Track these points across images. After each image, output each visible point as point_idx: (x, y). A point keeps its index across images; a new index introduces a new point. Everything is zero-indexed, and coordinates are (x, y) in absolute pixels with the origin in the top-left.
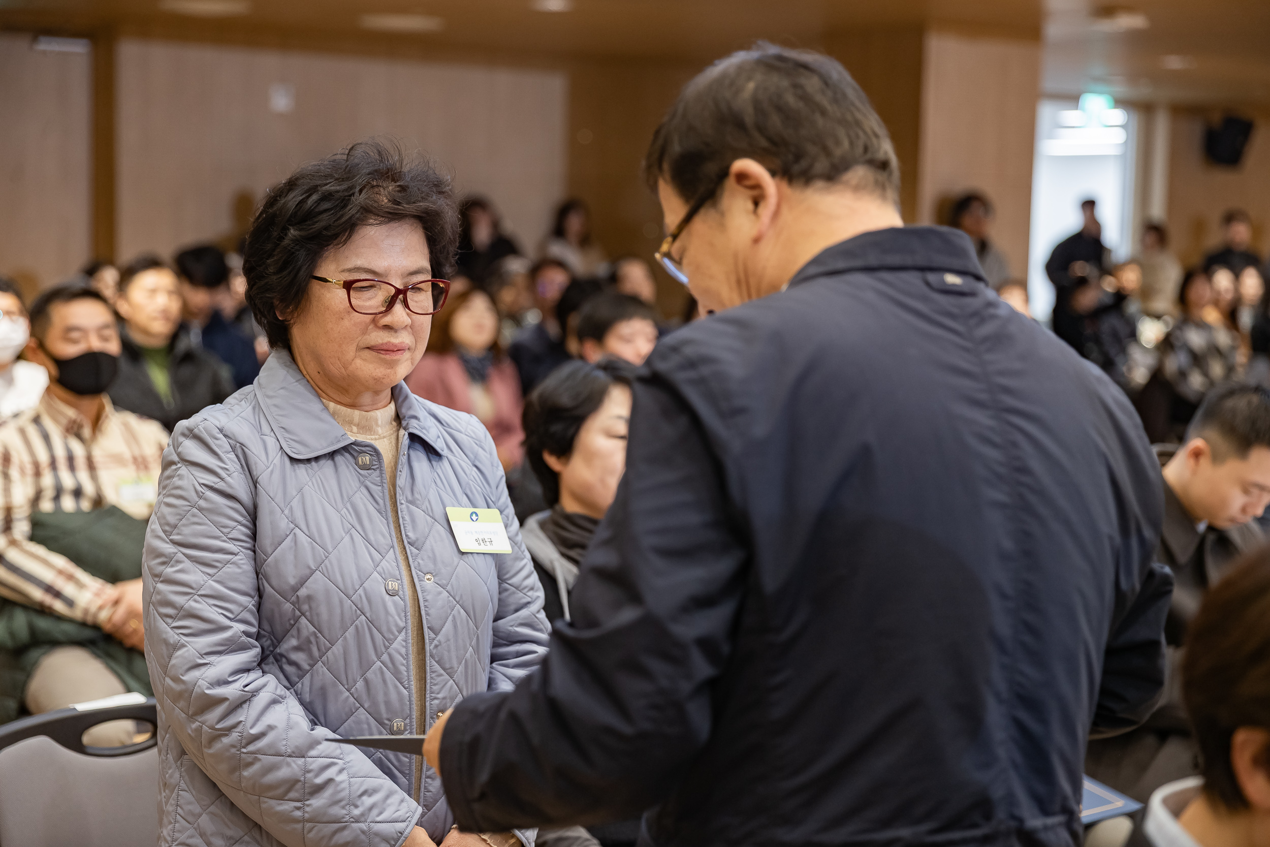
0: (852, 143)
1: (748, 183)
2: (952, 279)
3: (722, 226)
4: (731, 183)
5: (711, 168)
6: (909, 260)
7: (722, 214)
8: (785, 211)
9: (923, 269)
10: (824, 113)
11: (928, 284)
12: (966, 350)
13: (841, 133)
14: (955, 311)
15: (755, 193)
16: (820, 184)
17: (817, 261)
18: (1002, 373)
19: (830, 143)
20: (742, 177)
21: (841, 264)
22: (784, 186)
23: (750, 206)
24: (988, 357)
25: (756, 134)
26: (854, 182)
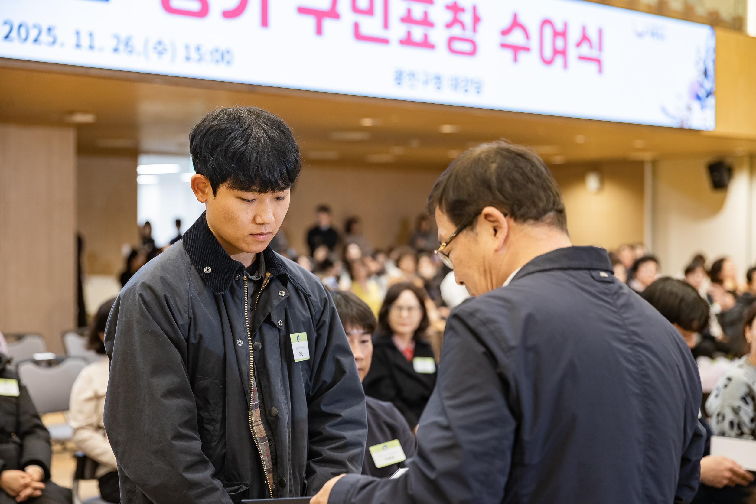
0: (548, 201)
1: (491, 219)
2: (603, 274)
3: (476, 241)
4: (481, 218)
5: (471, 209)
6: (582, 264)
7: (477, 234)
8: (512, 235)
9: (589, 269)
10: (533, 182)
11: (593, 277)
12: (615, 312)
13: (542, 194)
14: (607, 291)
15: (495, 224)
16: (531, 222)
17: (532, 263)
18: (632, 324)
19: (536, 200)
20: (487, 216)
21: (547, 266)
22: (512, 222)
23: (492, 232)
24: (625, 315)
25: (497, 193)
26: (549, 220)
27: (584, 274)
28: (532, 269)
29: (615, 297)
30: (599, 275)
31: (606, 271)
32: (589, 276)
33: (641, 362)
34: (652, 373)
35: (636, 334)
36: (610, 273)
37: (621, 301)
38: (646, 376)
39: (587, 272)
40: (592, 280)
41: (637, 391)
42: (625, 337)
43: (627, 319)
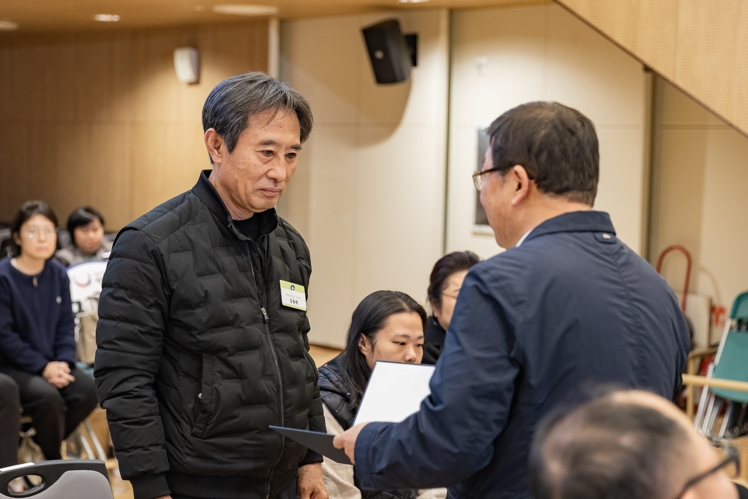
27: (589, 235)
28: (542, 231)
29: (616, 257)
30: (602, 236)
31: (608, 232)
32: (592, 238)
33: (637, 315)
34: (647, 325)
35: (633, 290)
36: (612, 235)
37: (621, 260)
38: (642, 328)
39: (591, 234)
40: (595, 242)
41: (633, 341)
42: (623, 293)
43: (626, 276)
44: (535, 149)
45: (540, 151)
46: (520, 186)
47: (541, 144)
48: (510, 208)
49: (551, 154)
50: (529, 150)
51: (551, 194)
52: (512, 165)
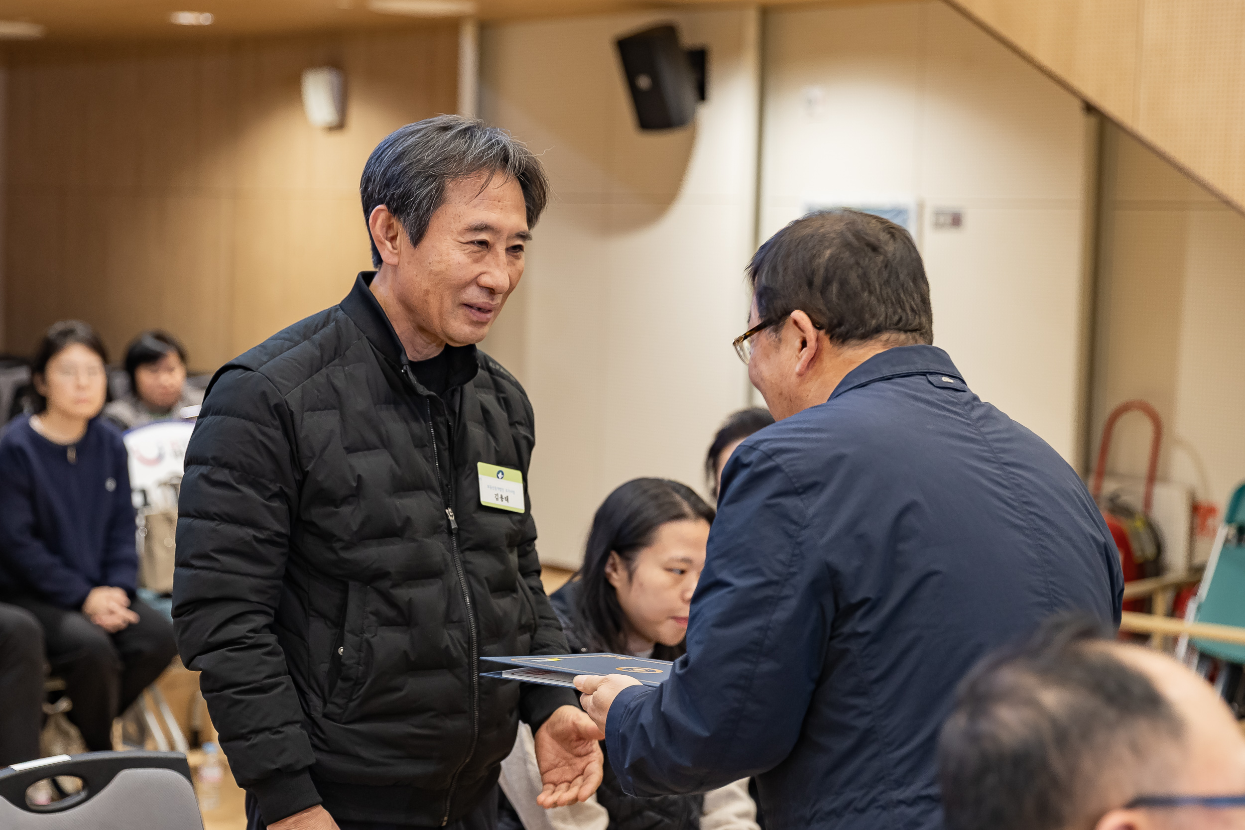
30: (941, 380)
31: (949, 374)
32: (926, 383)
39: (922, 377)
44: (818, 281)
45: (827, 282)
46: (804, 344)
47: (827, 270)
48: (794, 379)
49: (843, 283)
50: (810, 284)
51: (853, 342)
52: (788, 313)
